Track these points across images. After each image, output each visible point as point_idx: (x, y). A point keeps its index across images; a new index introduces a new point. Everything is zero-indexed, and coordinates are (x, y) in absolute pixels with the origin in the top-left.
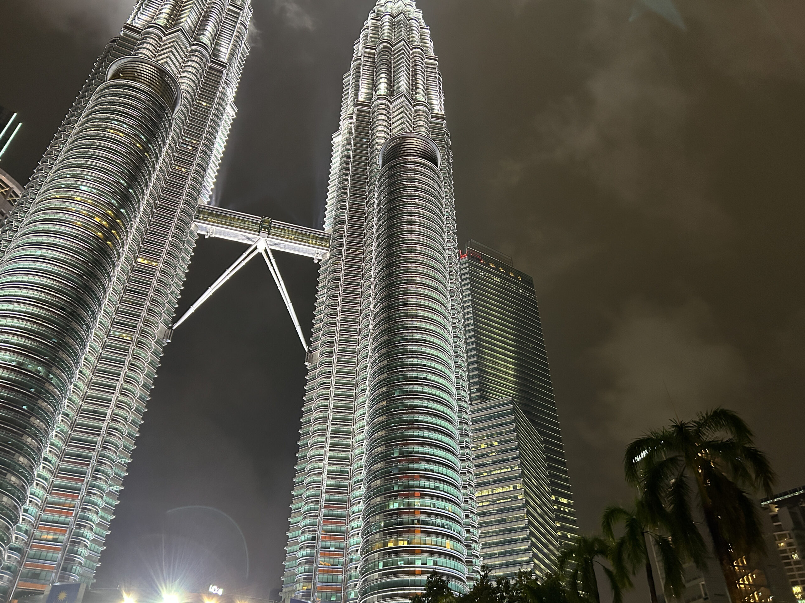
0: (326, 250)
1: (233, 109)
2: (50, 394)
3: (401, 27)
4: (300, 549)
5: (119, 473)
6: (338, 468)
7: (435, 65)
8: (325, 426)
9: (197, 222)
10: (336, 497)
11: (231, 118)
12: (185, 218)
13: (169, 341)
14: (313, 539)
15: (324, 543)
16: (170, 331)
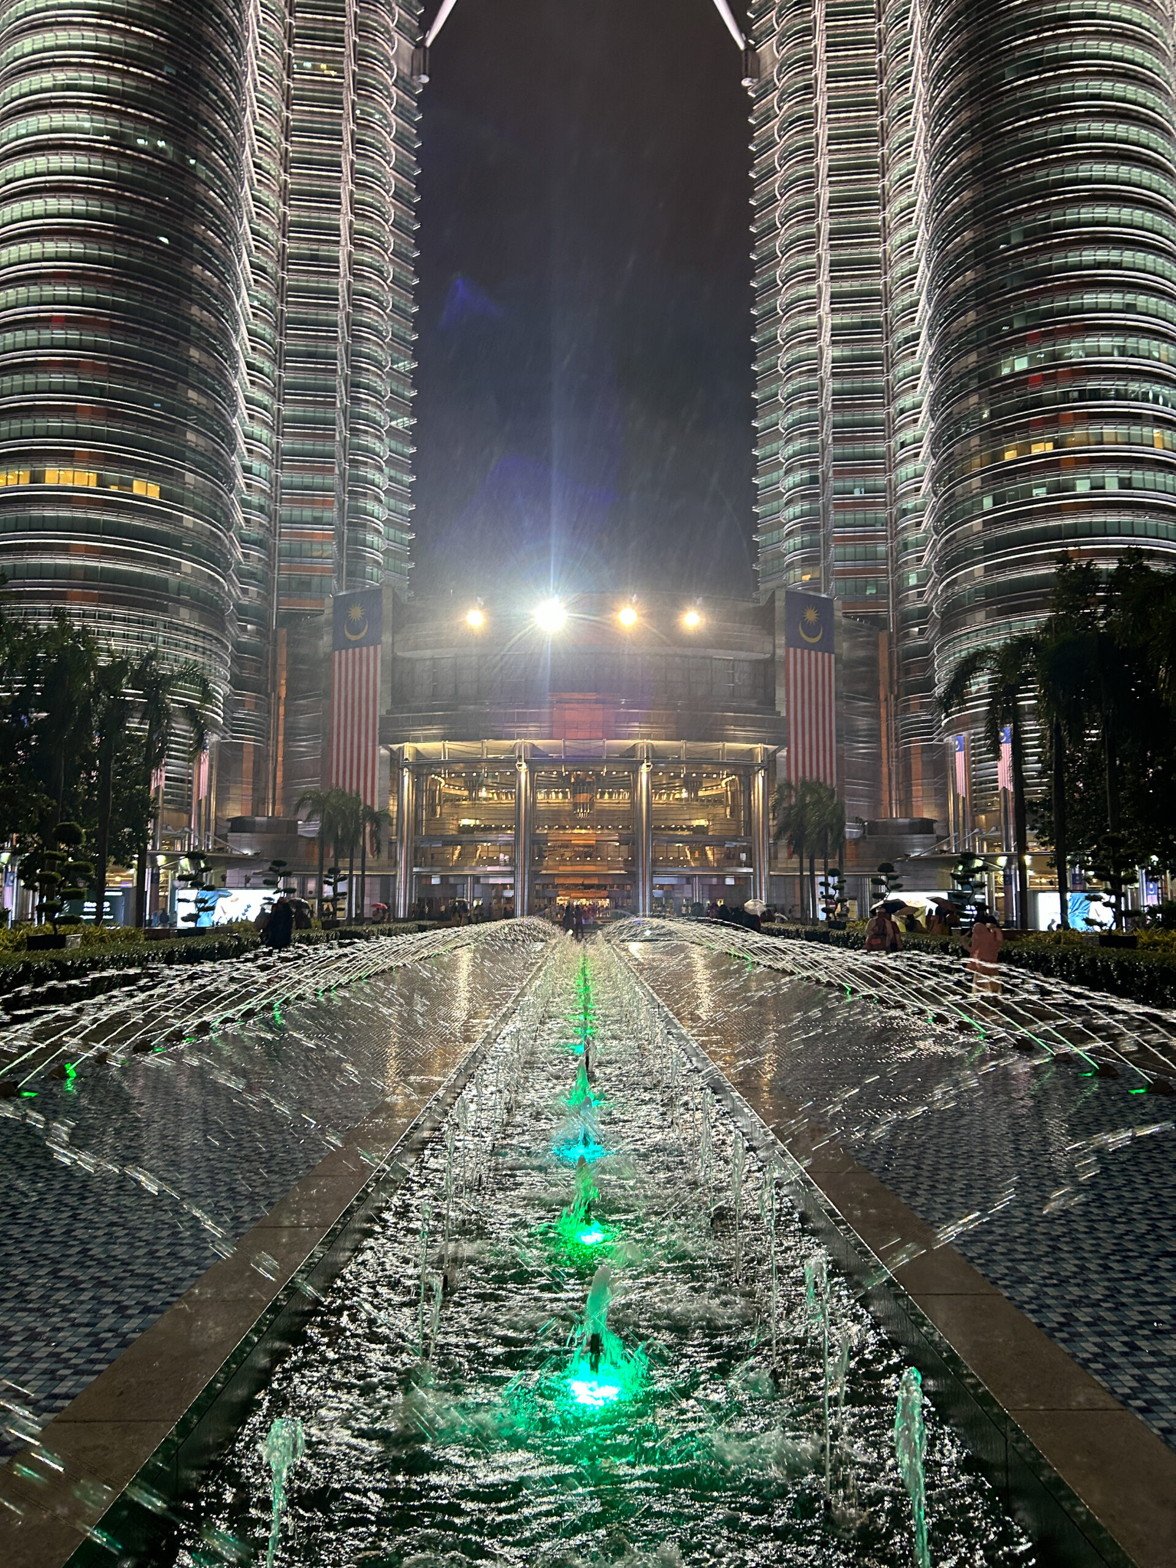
2: (203, 204)
4: (787, 504)
5: (400, 390)
6: (855, 318)
8: (811, 228)
10: (858, 383)
13: (425, 79)
14: (814, 480)
15: (839, 484)
16: (421, 52)
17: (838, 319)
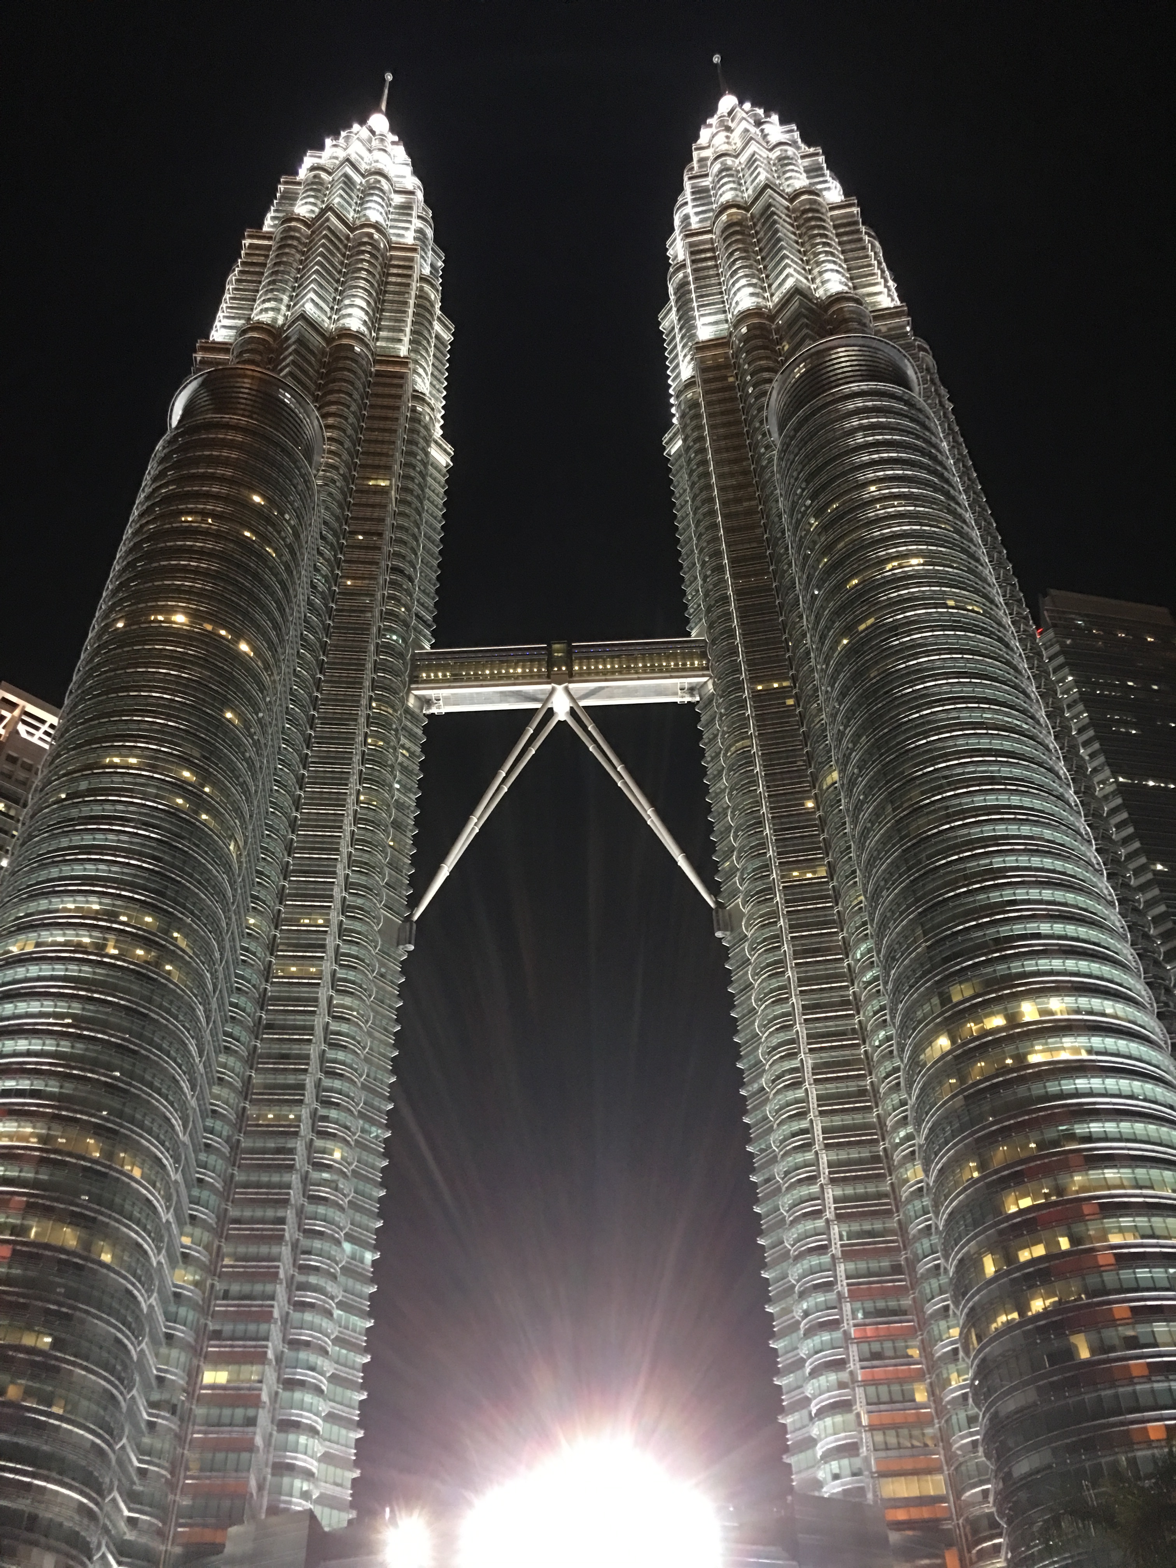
0: (703, 676)
1: (445, 451)
3: (756, 168)
4: (811, 1373)
7: (852, 215)
8: (794, 1064)
9: (417, 689)
10: (866, 1225)
11: (445, 470)
12: (388, 682)
13: (411, 947)
16: (408, 925)
17: (833, 1157)
